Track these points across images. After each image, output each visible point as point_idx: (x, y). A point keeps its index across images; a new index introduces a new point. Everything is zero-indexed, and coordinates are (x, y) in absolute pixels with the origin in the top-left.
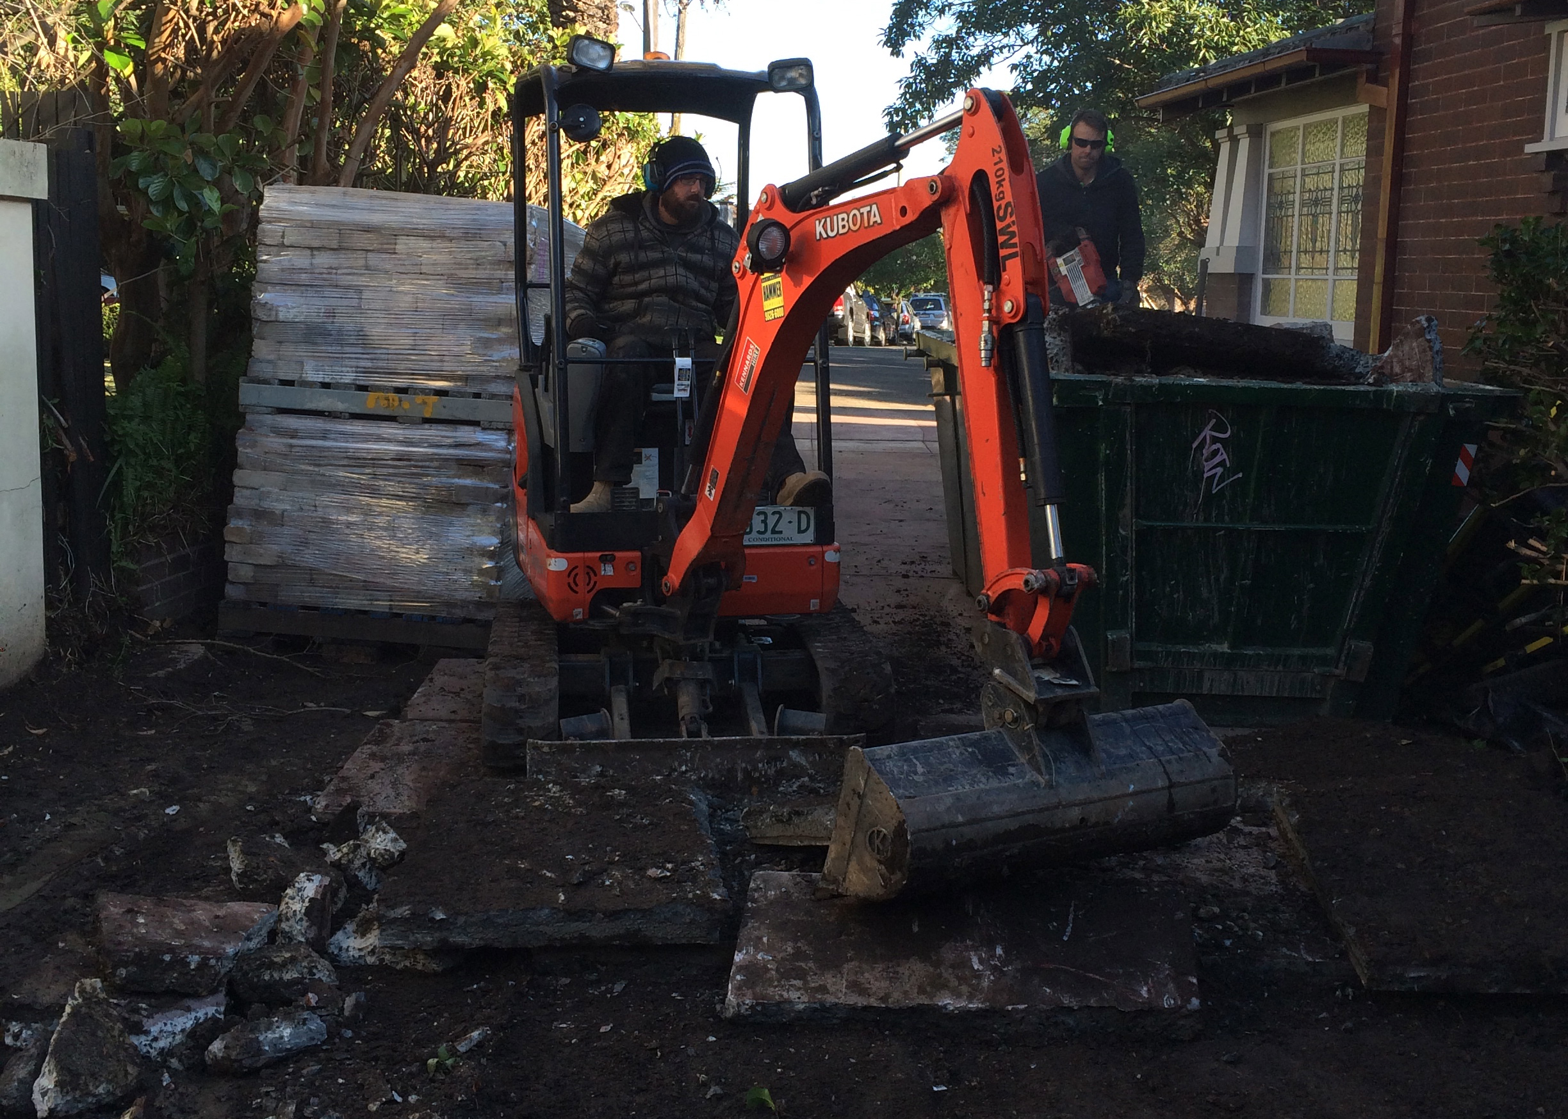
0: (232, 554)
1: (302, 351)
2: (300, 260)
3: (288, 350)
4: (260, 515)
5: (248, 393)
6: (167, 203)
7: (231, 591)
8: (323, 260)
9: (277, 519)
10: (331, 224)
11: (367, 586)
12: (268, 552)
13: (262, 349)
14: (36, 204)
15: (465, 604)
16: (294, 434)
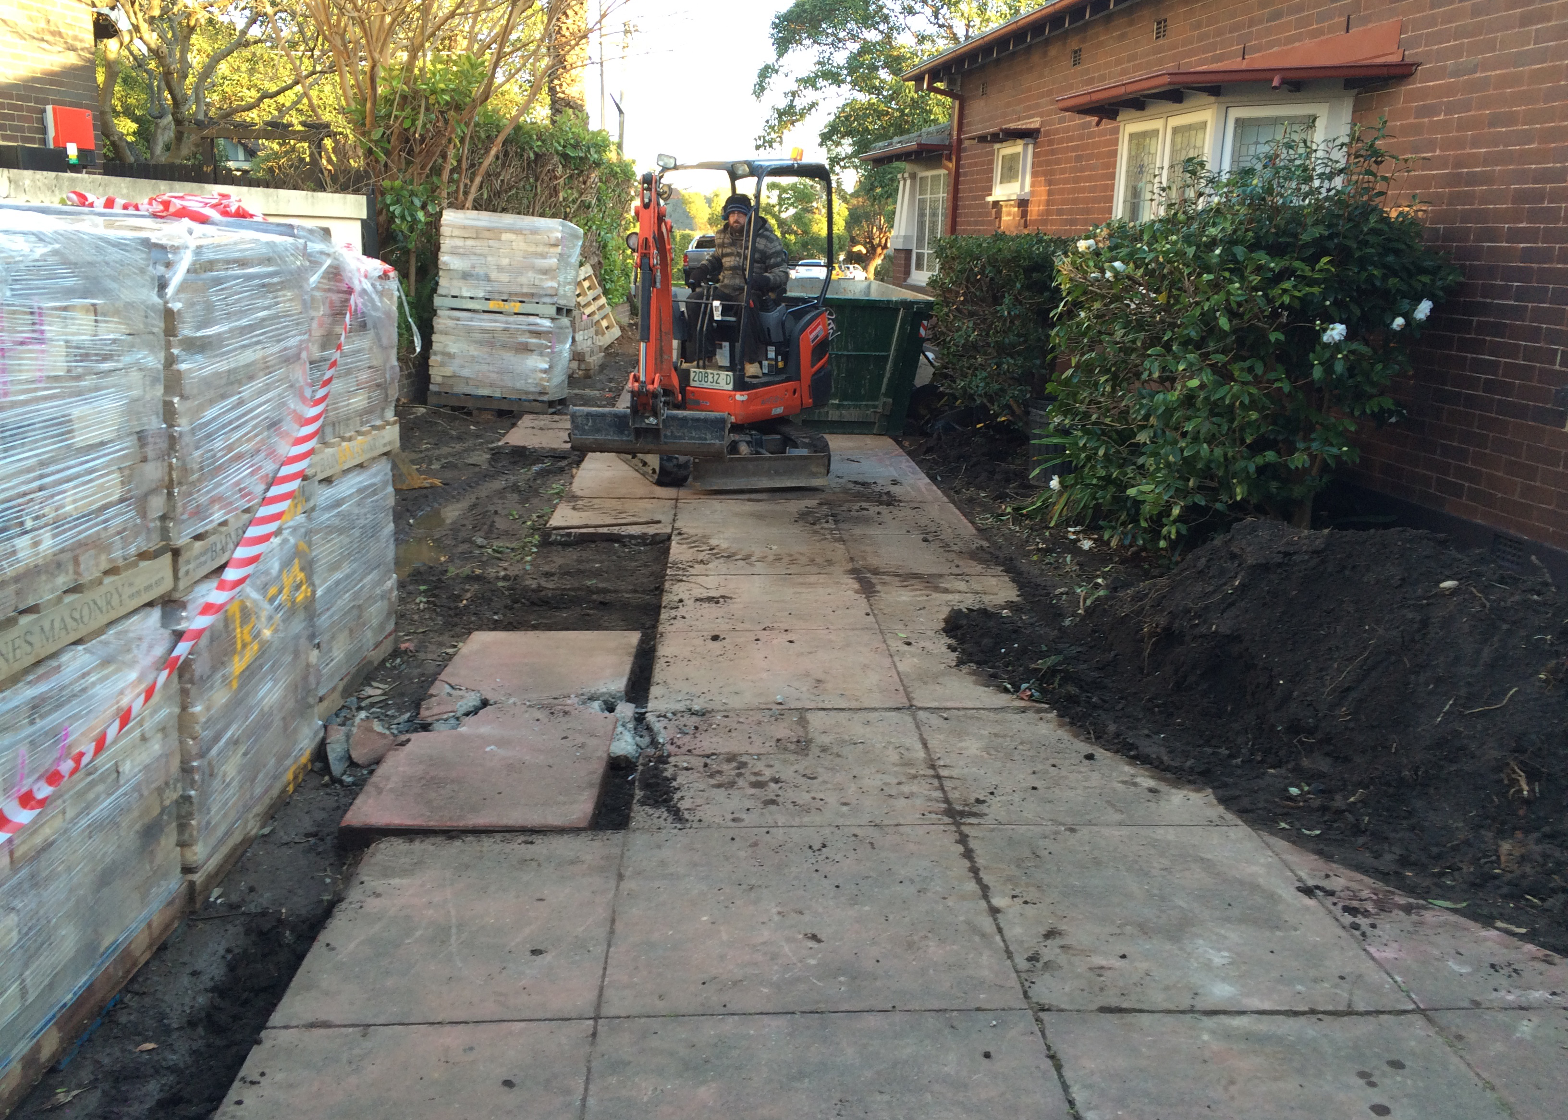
0: (432, 371)
1: (461, 283)
2: (459, 243)
3: (455, 283)
4: (445, 354)
5: (437, 301)
6: (403, 218)
7: (431, 387)
8: (470, 243)
9: (451, 356)
10: (472, 227)
11: (491, 385)
12: (448, 371)
13: (443, 282)
14: (362, 221)
15: (533, 393)
16: (458, 319)
